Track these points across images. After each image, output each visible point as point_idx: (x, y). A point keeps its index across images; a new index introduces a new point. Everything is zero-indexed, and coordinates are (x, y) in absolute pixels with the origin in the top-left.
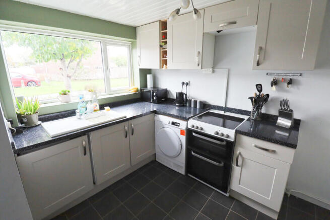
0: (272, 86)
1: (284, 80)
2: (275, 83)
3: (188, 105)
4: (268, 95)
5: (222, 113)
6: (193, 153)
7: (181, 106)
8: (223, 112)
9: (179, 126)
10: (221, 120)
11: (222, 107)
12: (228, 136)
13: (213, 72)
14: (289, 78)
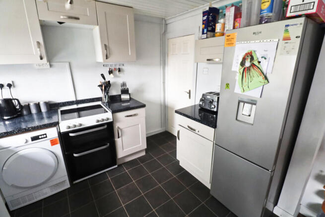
0: (110, 74)
1: (115, 69)
2: (110, 72)
3: (25, 112)
4: (109, 81)
5: (75, 107)
6: (75, 155)
7: (14, 118)
8: (76, 105)
9: (46, 137)
10: (76, 114)
11: (73, 101)
12: (108, 119)
13: (51, 66)
14: (118, 67)
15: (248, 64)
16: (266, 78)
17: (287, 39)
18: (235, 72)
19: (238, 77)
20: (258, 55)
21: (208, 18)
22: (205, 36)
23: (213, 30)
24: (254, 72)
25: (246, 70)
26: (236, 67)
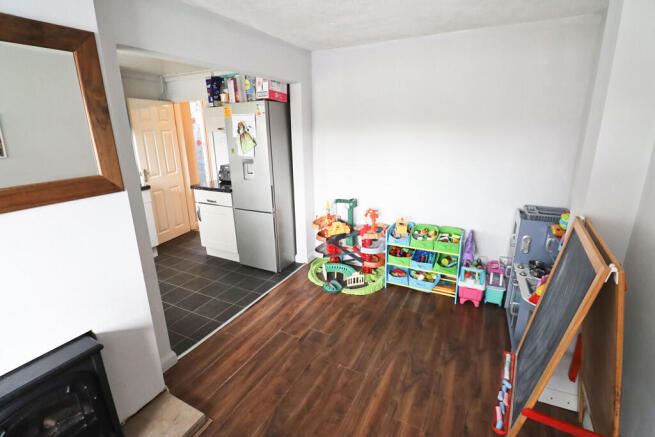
15: (241, 132)
16: (254, 141)
17: (259, 114)
18: (235, 139)
19: (238, 142)
20: (247, 125)
21: (212, 87)
22: (212, 104)
23: (219, 99)
24: (247, 137)
25: (242, 136)
26: (235, 134)
